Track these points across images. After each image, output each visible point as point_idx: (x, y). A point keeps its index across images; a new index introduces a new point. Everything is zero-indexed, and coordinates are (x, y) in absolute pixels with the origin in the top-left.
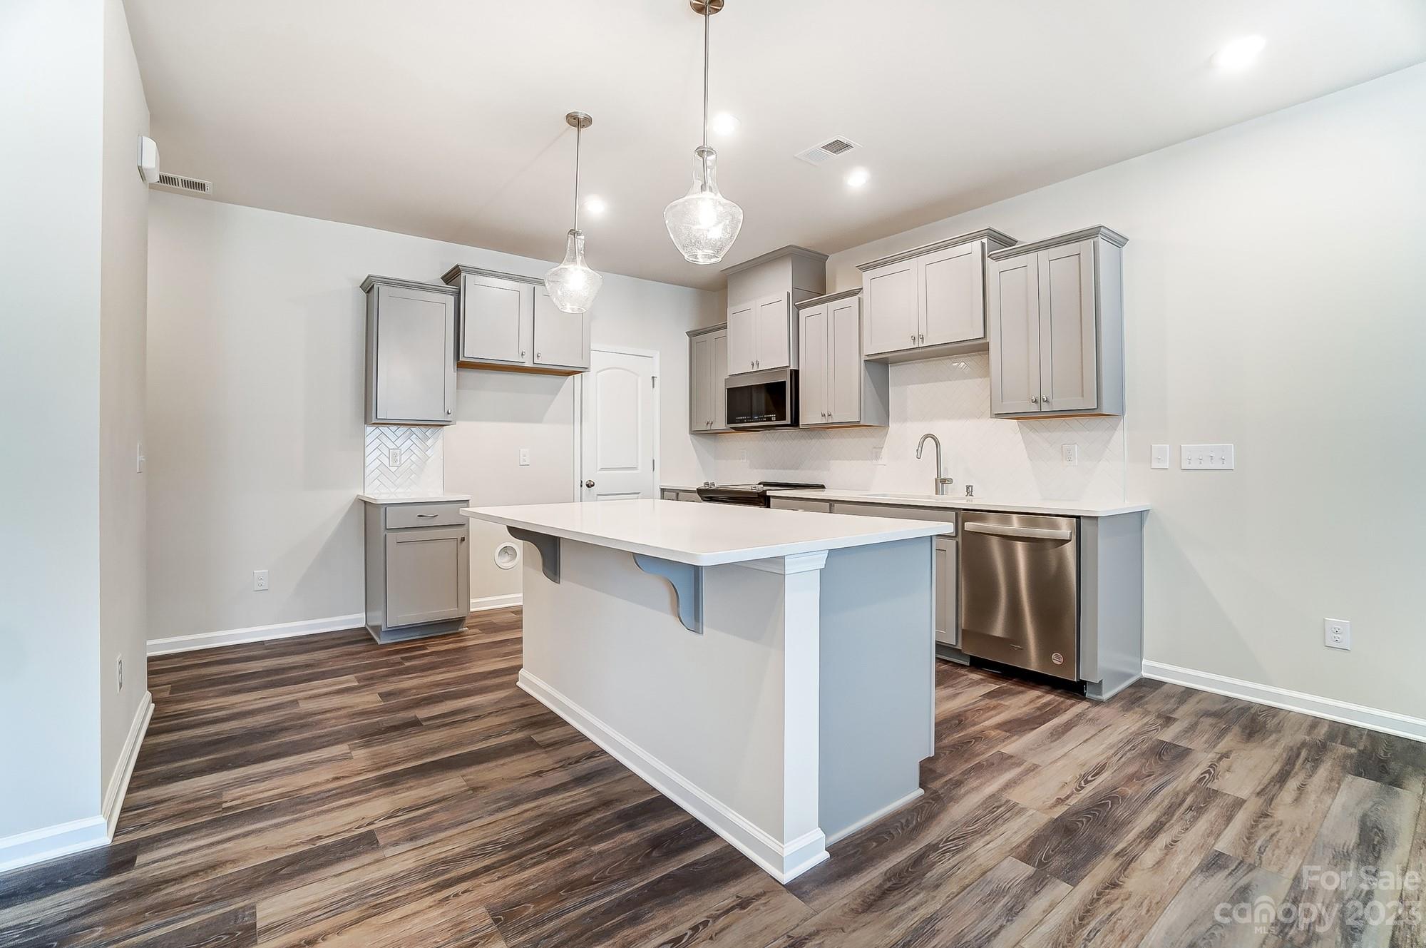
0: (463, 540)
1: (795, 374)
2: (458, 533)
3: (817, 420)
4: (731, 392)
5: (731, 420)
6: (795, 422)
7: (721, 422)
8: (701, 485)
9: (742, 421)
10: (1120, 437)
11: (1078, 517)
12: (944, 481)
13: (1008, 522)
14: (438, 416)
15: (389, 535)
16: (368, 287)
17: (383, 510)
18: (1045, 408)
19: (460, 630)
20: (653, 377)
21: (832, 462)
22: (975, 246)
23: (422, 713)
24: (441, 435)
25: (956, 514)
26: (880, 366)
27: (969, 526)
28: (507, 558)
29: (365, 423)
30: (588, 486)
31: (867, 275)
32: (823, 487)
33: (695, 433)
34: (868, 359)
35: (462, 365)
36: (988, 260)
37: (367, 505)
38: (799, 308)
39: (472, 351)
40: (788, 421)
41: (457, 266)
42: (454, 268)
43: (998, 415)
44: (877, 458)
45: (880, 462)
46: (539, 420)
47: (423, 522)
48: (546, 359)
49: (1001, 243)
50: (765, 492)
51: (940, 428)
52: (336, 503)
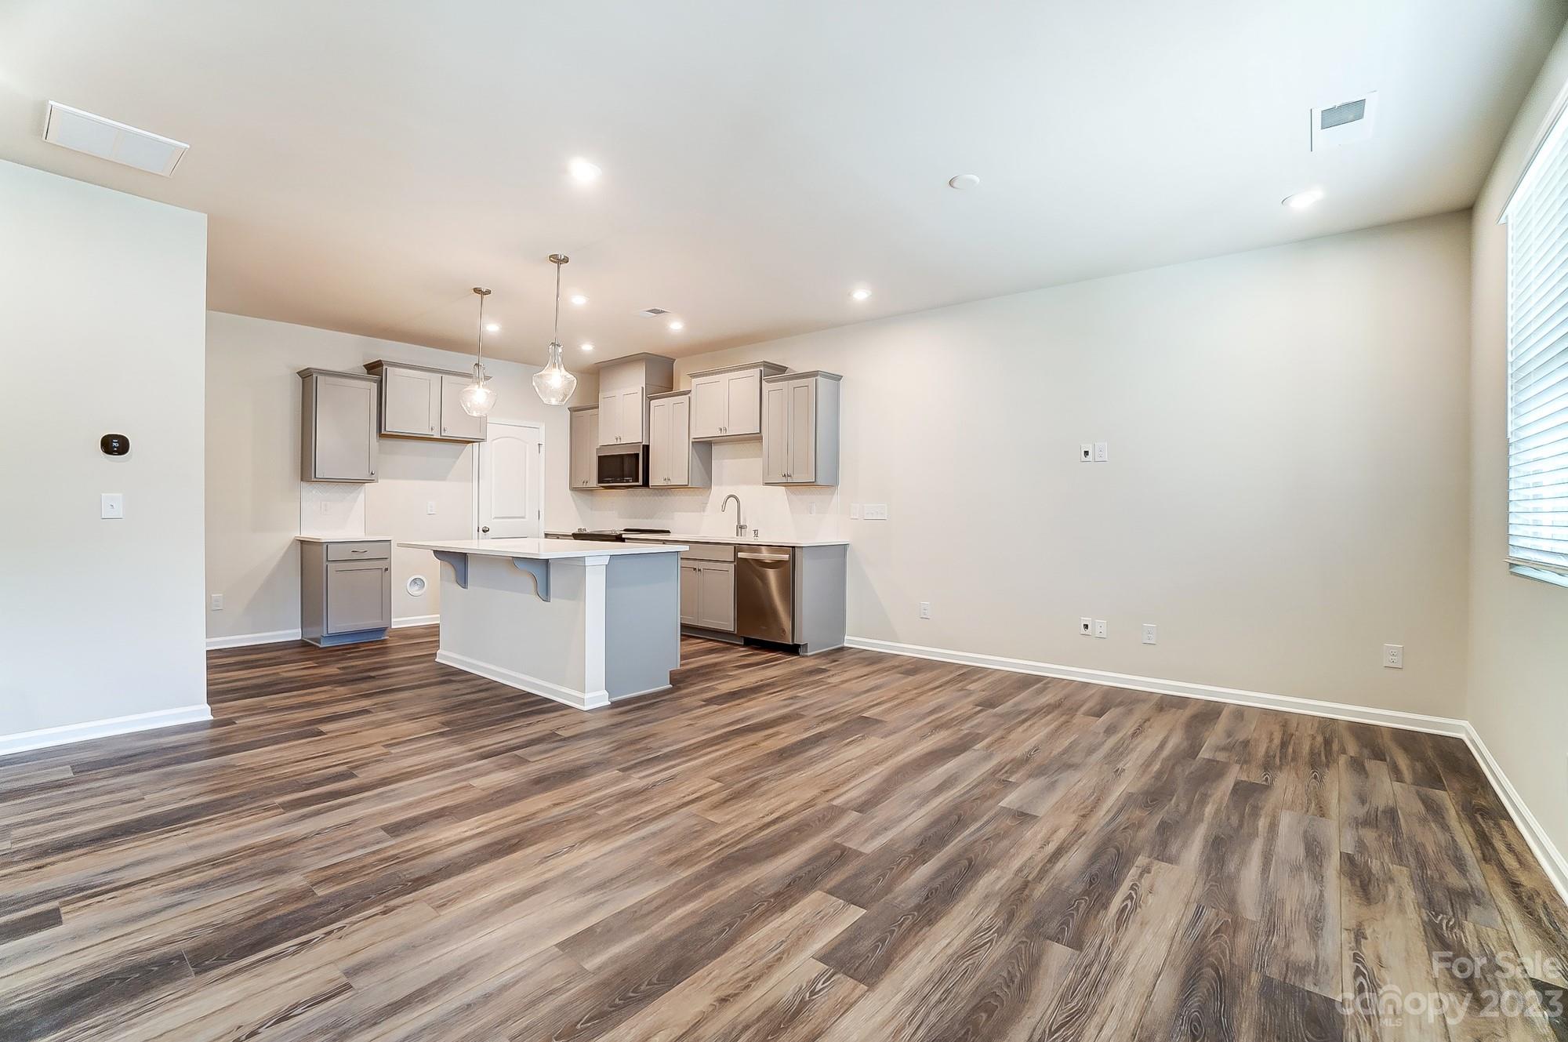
0: (386, 569)
1: (646, 448)
2: (382, 564)
3: (662, 483)
4: (600, 459)
5: (600, 481)
6: (646, 484)
7: (593, 482)
8: (576, 531)
9: (608, 482)
10: (837, 499)
11: (793, 547)
12: (741, 527)
13: (759, 551)
14: (365, 476)
15: (330, 565)
16: (307, 377)
17: (325, 546)
18: (790, 480)
19: (383, 638)
20: (539, 444)
21: (676, 513)
22: (756, 372)
23: (372, 674)
24: (363, 490)
25: (735, 548)
26: (704, 447)
27: (741, 555)
28: (416, 588)
29: (302, 480)
30: (484, 531)
31: (695, 381)
32: (668, 532)
33: (573, 489)
34: (694, 440)
35: (382, 435)
36: (763, 382)
37: (305, 545)
38: (652, 399)
39: (390, 427)
40: (640, 482)
41: (380, 361)
42: (378, 361)
43: (767, 484)
44: (704, 511)
45: (706, 513)
46: (443, 478)
47: (355, 556)
48: (450, 433)
49: (774, 371)
50: (621, 534)
51: (741, 491)
52: (278, 542)
